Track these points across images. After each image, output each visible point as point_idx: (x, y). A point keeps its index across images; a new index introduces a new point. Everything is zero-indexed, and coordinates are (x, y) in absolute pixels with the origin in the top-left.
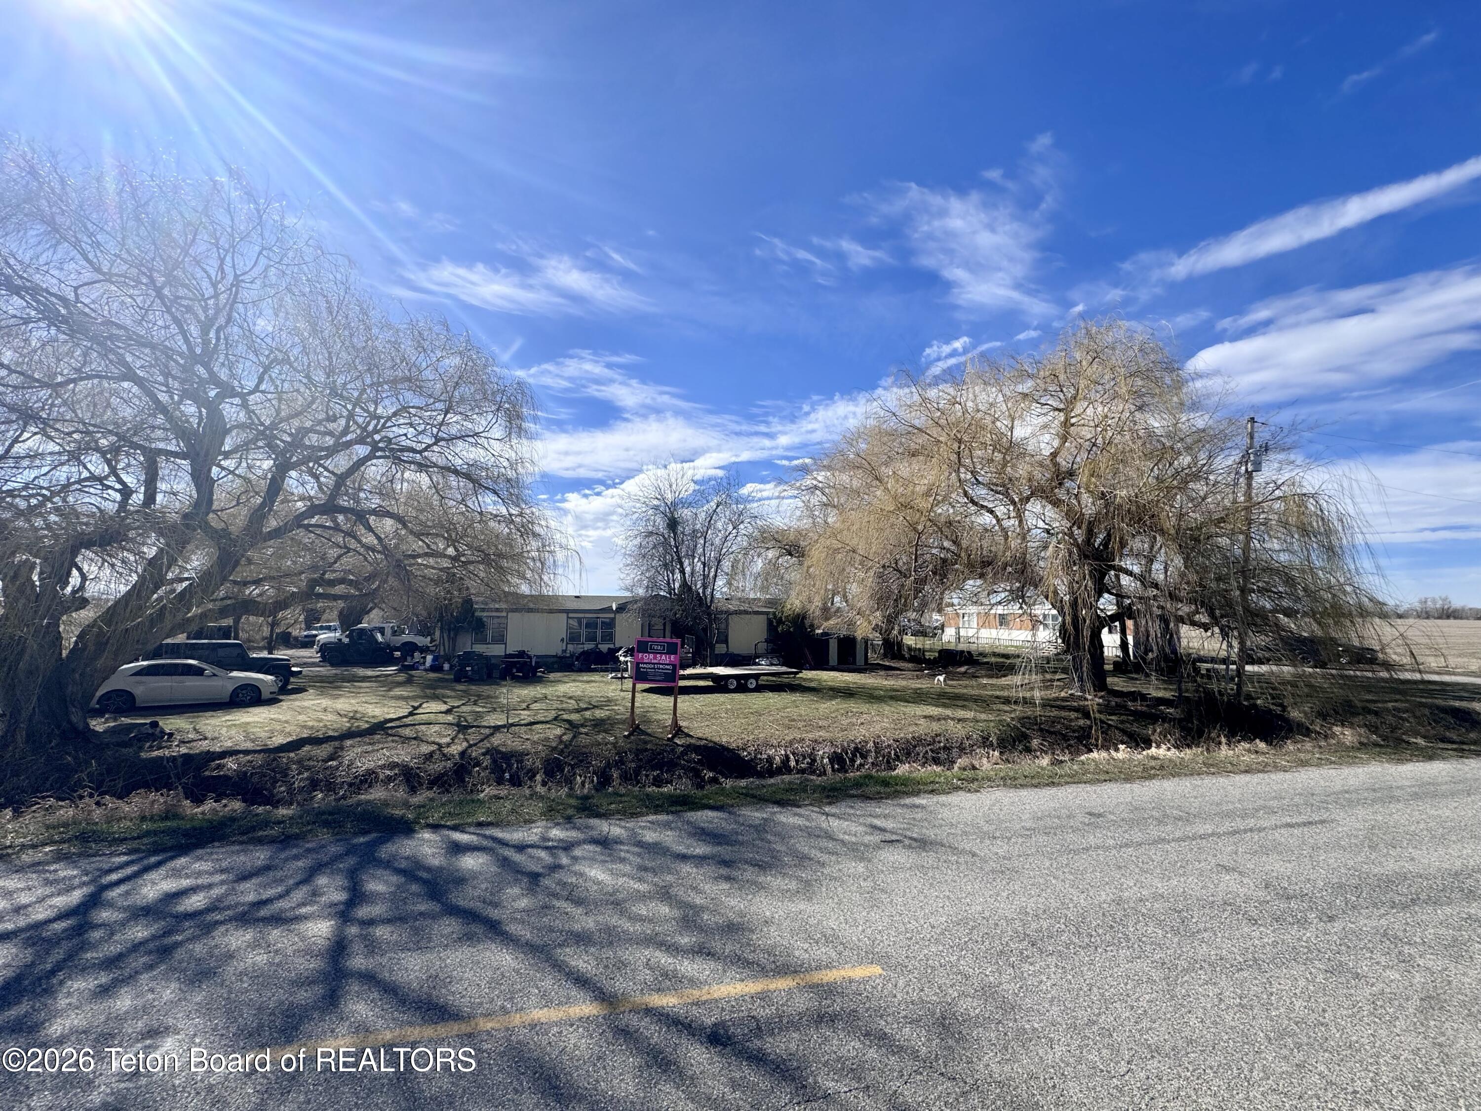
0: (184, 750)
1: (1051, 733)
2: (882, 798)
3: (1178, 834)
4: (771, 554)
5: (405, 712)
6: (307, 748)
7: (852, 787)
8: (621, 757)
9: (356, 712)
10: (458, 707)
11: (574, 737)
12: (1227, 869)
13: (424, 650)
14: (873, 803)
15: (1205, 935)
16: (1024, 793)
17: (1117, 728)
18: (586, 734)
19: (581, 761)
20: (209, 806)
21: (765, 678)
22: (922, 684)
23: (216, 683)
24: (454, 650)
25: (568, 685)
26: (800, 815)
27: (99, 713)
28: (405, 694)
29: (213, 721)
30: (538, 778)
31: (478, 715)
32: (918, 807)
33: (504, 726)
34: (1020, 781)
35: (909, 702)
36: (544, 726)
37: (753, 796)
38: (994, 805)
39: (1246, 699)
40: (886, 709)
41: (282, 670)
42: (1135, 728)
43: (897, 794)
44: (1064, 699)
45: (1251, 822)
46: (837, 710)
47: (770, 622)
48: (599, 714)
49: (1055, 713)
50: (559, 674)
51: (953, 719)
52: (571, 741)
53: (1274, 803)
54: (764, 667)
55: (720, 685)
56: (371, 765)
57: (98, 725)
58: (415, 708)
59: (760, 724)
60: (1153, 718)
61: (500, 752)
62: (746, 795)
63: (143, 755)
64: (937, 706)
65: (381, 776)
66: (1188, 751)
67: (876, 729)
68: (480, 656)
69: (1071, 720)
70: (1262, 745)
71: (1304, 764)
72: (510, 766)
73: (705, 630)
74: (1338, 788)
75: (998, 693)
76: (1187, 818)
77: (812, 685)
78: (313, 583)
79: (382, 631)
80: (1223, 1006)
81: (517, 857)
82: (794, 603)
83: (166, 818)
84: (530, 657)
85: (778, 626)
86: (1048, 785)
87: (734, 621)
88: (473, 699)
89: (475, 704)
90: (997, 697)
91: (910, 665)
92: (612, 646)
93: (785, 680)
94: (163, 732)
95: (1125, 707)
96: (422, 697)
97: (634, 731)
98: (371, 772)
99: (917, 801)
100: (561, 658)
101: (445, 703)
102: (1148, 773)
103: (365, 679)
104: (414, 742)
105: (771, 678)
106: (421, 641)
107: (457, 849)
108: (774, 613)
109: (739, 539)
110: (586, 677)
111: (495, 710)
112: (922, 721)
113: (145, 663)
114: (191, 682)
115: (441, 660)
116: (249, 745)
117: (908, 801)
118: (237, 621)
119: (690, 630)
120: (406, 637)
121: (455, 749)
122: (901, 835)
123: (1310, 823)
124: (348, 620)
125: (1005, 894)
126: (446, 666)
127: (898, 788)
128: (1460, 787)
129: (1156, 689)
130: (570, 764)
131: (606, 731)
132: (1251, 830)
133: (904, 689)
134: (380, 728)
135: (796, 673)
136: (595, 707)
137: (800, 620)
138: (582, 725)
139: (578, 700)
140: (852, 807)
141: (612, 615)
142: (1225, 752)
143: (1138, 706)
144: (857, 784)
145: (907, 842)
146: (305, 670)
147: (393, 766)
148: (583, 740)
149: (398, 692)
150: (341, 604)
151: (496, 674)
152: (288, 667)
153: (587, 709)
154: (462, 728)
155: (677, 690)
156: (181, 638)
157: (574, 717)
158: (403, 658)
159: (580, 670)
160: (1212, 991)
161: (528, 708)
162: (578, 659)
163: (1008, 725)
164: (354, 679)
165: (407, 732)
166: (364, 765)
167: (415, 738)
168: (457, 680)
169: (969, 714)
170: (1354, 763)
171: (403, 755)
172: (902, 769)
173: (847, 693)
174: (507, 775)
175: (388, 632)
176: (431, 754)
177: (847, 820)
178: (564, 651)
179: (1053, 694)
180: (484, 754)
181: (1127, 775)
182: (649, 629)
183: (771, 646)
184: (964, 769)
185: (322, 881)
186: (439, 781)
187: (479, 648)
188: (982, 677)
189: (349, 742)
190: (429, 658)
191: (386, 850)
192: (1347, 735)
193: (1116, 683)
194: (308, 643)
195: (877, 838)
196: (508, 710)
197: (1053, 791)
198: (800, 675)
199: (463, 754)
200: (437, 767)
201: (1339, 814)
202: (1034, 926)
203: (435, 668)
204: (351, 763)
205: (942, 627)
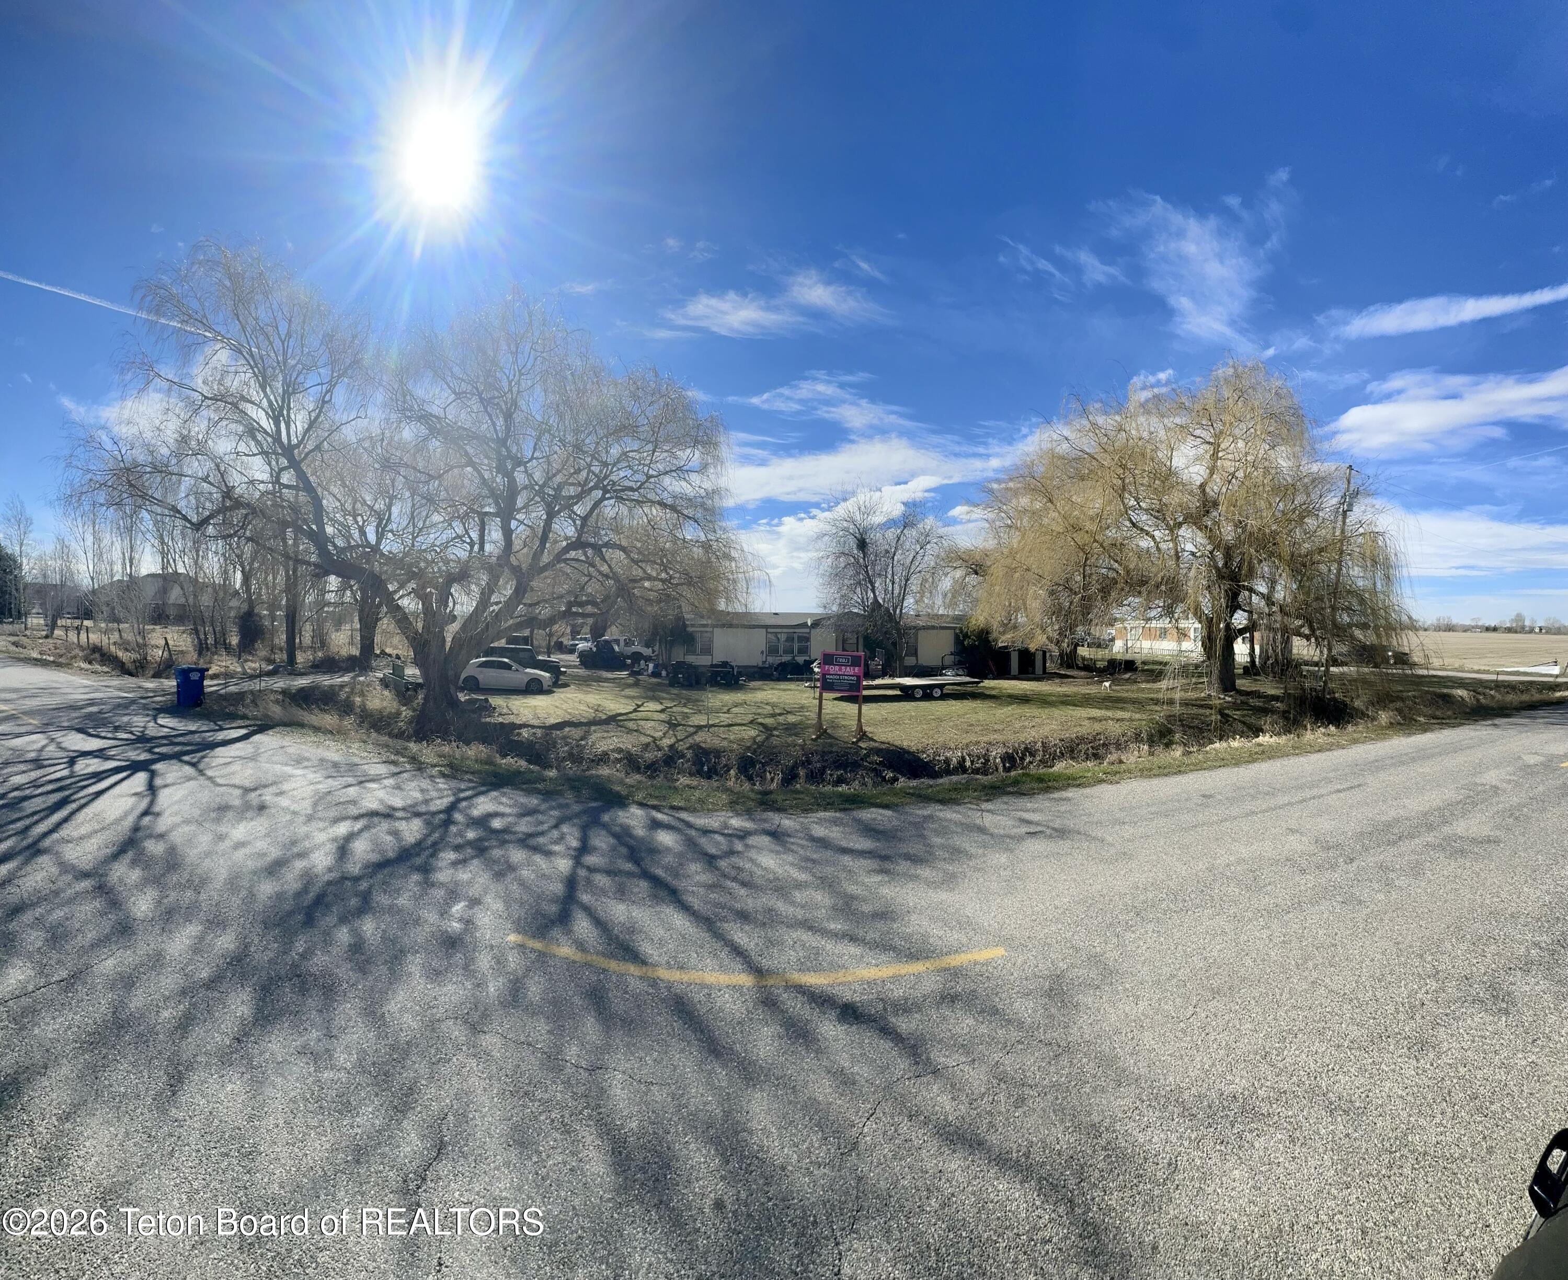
0: (500, 720)
1: (1190, 727)
2: (1034, 794)
3: (1264, 807)
4: (959, 573)
5: (631, 708)
6: (567, 729)
7: (1010, 785)
8: (807, 757)
9: (599, 705)
10: (671, 707)
11: (767, 738)
12: (1292, 831)
13: (648, 659)
14: (1026, 799)
15: (1269, 888)
16: (1155, 781)
17: (1240, 721)
18: (778, 736)
19: (771, 760)
20: (509, 760)
21: (951, 687)
22: (1092, 690)
23: (518, 676)
24: (670, 659)
25: (765, 693)
26: (959, 812)
27: (462, 689)
28: (632, 694)
29: (517, 703)
30: (732, 772)
31: (686, 716)
32: (1065, 799)
33: (705, 726)
34: (1155, 772)
35: (1076, 706)
36: (740, 728)
37: (920, 796)
38: (1128, 794)
39: (1329, 694)
40: (1056, 712)
41: (554, 669)
42: (1252, 720)
43: (1048, 790)
44: (1203, 699)
45: (1315, 792)
46: (1012, 715)
47: (957, 637)
48: (791, 719)
49: (1195, 711)
50: (761, 683)
51: (1112, 719)
52: (763, 742)
53: (1332, 775)
54: (949, 678)
55: (907, 694)
56: (605, 748)
57: (462, 697)
58: (639, 706)
59: (941, 729)
60: (1264, 711)
61: (701, 748)
62: (913, 795)
63: (483, 720)
64: (1099, 708)
65: (612, 757)
66: (1284, 737)
67: (1045, 731)
68: (690, 666)
69: (1206, 716)
70: (1332, 728)
71: (1355, 741)
72: (709, 761)
73: (894, 644)
74: (1372, 758)
75: (1152, 696)
76: (1272, 793)
77: (993, 693)
78: (570, 605)
79: (617, 642)
80: (1271, 946)
81: (703, 841)
82: (980, 618)
83: (486, 763)
84: (732, 667)
85: (964, 640)
86: (1176, 773)
87: (921, 634)
88: (683, 701)
89: (685, 705)
90: (1152, 699)
91: (1083, 673)
92: (807, 658)
93: (969, 689)
94: (491, 706)
95: (1247, 703)
96: (644, 698)
97: (822, 734)
98: (605, 754)
99: (1064, 794)
100: (761, 668)
101: (661, 703)
102: (1253, 758)
103: (607, 680)
104: (635, 733)
105: (956, 687)
106: (647, 652)
107: (656, 825)
108: (961, 629)
109: (926, 558)
110: (783, 685)
111: (700, 712)
112: (1086, 723)
113: (484, 659)
114: (506, 674)
115: (660, 668)
116: (535, 722)
117: (1056, 795)
118: (532, 632)
119: (879, 645)
120: (637, 648)
121: (666, 742)
122: (1044, 826)
123: (1352, 788)
124: (597, 633)
125: (1122, 873)
126: (664, 673)
127: (1050, 784)
128: (1437, 750)
129: (1269, 687)
130: (761, 762)
131: (796, 735)
132: (1314, 798)
133: (1076, 695)
134: (613, 720)
135: (978, 683)
136: (788, 712)
137: (984, 635)
138: (775, 729)
139: (773, 705)
140: (1006, 803)
141: (808, 630)
142: (1308, 736)
143: (1253, 702)
144: (1016, 782)
145: (1048, 832)
146: (569, 671)
147: (620, 750)
148: (775, 741)
149: (628, 692)
150: (590, 621)
151: (703, 680)
152: (558, 668)
153: (780, 714)
154: (672, 725)
155: (861, 699)
156: (502, 643)
157: (769, 721)
158: (633, 664)
159: (778, 680)
160: (1267, 932)
161: (728, 712)
162: (776, 669)
163: (1157, 723)
164: (600, 680)
165: (631, 725)
166: (602, 747)
167: (636, 731)
168: (672, 685)
169: (1126, 715)
170: (1385, 738)
171: (627, 742)
172: (1059, 767)
173: (1024, 699)
174: (706, 768)
175: (622, 643)
176: (648, 745)
177: (1000, 815)
178: (764, 662)
179: (1192, 695)
180: (687, 749)
181: (1236, 760)
182: (843, 643)
183: (958, 658)
184: (1113, 764)
185: (565, 828)
186: (652, 769)
187: (691, 659)
188: (1142, 682)
189: (593, 728)
190: (651, 666)
191: (606, 818)
192: (1384, 717)
193: (1243, 684)
194: (571, 650)
195: (1024, 829)
196: (709, 711)
197: (1178, 778)
198: (982, 684)
199: (671, 747)
200: (649, 756)
201: (1370, 779)
202: (1142, 897)
203: (655, 674)
204: (594, 744)
205: (1113, 640)
